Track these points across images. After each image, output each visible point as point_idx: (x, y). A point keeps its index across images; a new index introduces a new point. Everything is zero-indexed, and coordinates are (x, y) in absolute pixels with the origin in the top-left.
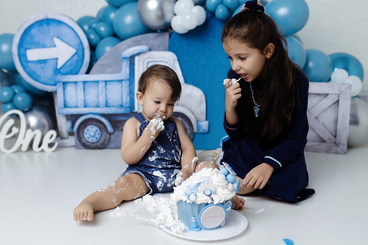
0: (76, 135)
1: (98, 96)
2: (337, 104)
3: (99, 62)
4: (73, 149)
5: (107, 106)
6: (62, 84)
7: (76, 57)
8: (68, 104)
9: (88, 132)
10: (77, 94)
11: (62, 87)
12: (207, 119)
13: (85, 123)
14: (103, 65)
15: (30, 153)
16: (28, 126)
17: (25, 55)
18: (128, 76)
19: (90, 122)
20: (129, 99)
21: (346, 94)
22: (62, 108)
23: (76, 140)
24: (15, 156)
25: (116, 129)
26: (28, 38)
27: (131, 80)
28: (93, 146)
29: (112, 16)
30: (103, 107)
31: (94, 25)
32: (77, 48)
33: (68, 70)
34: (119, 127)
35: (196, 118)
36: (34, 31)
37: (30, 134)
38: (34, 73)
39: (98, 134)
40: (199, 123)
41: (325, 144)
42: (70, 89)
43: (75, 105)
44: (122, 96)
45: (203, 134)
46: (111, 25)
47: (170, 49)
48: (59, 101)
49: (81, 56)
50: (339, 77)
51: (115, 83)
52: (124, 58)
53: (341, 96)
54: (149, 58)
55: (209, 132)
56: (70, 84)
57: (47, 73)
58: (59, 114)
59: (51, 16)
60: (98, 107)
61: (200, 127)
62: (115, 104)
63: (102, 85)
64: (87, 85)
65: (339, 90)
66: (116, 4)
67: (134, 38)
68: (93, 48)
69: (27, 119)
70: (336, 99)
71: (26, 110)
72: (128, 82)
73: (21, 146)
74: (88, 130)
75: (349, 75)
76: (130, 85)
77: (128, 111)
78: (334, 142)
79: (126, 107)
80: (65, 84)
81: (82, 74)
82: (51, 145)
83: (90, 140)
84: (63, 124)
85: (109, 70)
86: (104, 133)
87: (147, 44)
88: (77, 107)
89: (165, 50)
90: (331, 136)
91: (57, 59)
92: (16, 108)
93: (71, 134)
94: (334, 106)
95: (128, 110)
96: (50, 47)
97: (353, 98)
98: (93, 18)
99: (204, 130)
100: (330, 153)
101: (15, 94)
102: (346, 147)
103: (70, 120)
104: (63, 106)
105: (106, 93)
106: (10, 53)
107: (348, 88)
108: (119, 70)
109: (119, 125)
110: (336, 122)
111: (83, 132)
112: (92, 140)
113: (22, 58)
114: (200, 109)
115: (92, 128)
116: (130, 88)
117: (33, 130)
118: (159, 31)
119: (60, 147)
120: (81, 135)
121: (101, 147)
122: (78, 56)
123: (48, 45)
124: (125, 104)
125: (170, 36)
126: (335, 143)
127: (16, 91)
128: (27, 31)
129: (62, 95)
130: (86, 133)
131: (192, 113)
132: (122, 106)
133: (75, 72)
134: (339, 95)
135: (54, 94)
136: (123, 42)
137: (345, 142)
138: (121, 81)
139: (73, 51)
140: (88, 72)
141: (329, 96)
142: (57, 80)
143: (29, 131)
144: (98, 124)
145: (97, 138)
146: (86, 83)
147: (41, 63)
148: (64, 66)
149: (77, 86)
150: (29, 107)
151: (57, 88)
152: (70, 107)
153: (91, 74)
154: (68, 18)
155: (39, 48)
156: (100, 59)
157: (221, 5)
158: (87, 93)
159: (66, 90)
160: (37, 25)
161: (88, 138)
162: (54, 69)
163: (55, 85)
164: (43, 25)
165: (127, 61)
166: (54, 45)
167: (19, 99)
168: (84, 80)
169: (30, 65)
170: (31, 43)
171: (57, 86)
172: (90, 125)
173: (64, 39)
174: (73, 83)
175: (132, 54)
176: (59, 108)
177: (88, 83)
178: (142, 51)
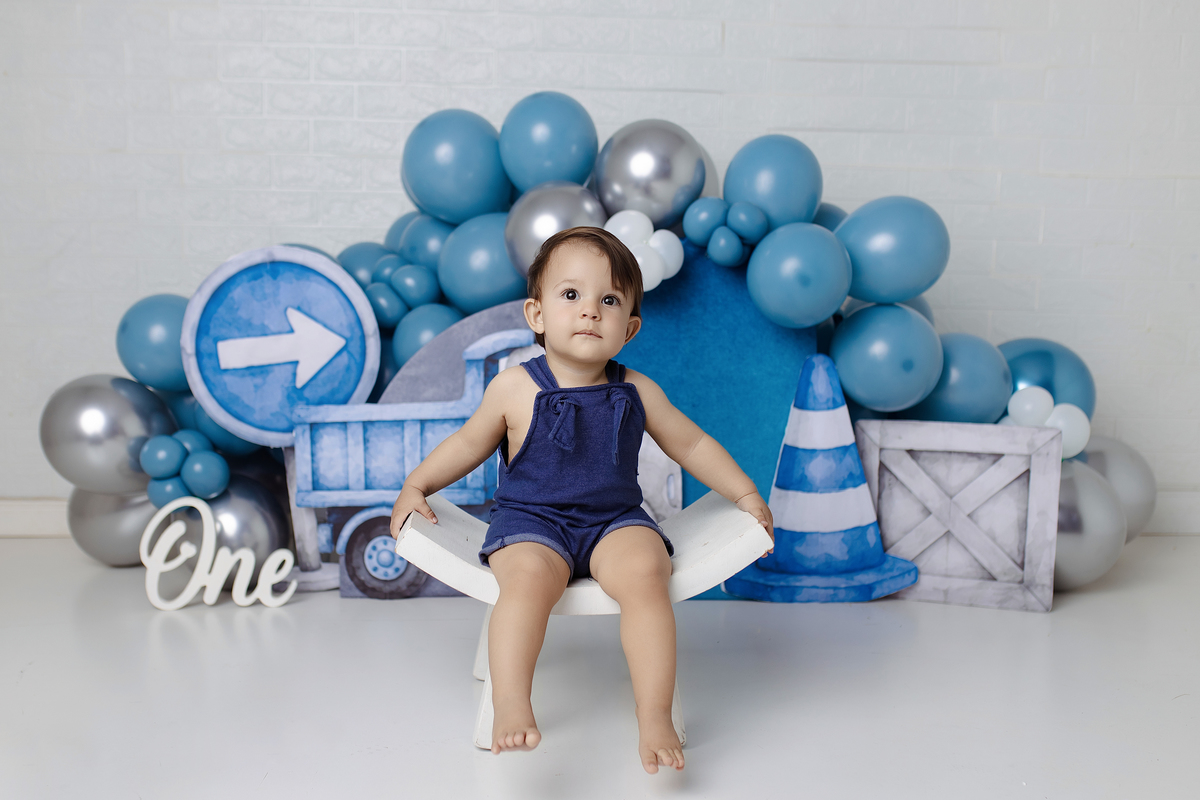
0: (342, 560)
1: (402, 461)
2: (1024, 479)
3: (403, 372)
4: (335, 598)
6: (307, 427)
7: (345, 357)
8: (321, 481)
9: (374, 554)
10: (347, 456)
11: (307, 435)
13: (367, 531)
14: (415, 380)
15: (224, 608)
16: (221, 541)
17: (215, 355)
19: (381, 528)
21: (1048, 454)
22: (307, 491)
23: (341, 573)
24: (185, 618)
26: (221, 310)
28: (387, 588)
29: (434, 245)
31: (387, 272)
32: (347, 334)
33: (323, 391)
36: (238, 293)
37: (226, 560)
38: (236, 399)
41: (994, 583)
42: (329, 441)
43: (342, 483)
46: (433, 271)
48: (299, 473)
49: (358, 357)
50: (1028, 407)
51: (447, 426)
52: (471, 362)
53: (1034, 458)
56: (329, 429)
57: (270, 400)
58: (298, 505)
59: (280, 255)
63: (411, 432)
64: (373, 431)
65: (1030, 445)
67: (496, 309)
68: (387, 331)
69: (216, 520)
70: (1024, 469)
71: (214, 495)
73: (203, 588)
74: (374, 548)
75: (1056, 402)
77: (479, 497)
78: (1019, 579)
79: (476, 489)
80: (314, 427)
81: (358, 403)
82: (278, 589)
83: (379, 574)
84: (309, 532)
85: (430, 392)
88: (347, 488)
90: (1011, 564)
91: (296, 363)
92: (191, 493)
93: (327, 558)
94: (1016, 486)
95: (479, 494)
96: (279, 333)
97: (1066, 461)
100: (1007, 609)
102: (1049, 593)
103: (329, 523)
104: (310, 487)
105: (422, 451)
106: (178, 350)
107: (1052, 439)
108: (456, 394)
110: (1023, 526)
111: (363, 554)
112: (386, 574)
113: (206, 361)
114: (668, 494)
115: (385, 543)
117: (233, 550)
119: (303, 592)
120: (355, 563)
121: (409, 594)
122: (351, 355)
123: (273, 328)
124: (472, 480)
126: (1021, 582)
127: (188, 446)
128: (219, 295)
129: (308, 457)
130: (370, 557)
133: (341, 396)
134: (1029, 457)
135: (287, 455)
136: (467, 320)
137: (1047, 580)
139: (341, 342)
140: (374, 397)
141: (1003, 459)
142: (295, 418)
143: (224, 552)
145: (397, 570)
146: (369, 427)
147: (253, 375)
148: (314, 382)
149: (346, 434)
150: (222, 489)
151: (296, 438)
152: (329, 489)
153: (384, 403)
154: (325, 259)
155: (249, 336)
156: (408, 364)
157: (722, 230)
158: (372, 451)
159: (318, 445)
160: (245, 277)
161: (375, 569)
162: (287, 389)
163: (290, 430)
164: (261, 276)
165: (478, 368)
166: (288, 329)
167: (198, 467)
168: (366, 418)
169: (227, 378)
170: (230, 324)
171: (294, 434)
172: (380, 535)
173: (314, 312)
174: (338, 426)
175: (491, 352)
176: (299, 491)
177: (377, 425)
178: (517, 345)
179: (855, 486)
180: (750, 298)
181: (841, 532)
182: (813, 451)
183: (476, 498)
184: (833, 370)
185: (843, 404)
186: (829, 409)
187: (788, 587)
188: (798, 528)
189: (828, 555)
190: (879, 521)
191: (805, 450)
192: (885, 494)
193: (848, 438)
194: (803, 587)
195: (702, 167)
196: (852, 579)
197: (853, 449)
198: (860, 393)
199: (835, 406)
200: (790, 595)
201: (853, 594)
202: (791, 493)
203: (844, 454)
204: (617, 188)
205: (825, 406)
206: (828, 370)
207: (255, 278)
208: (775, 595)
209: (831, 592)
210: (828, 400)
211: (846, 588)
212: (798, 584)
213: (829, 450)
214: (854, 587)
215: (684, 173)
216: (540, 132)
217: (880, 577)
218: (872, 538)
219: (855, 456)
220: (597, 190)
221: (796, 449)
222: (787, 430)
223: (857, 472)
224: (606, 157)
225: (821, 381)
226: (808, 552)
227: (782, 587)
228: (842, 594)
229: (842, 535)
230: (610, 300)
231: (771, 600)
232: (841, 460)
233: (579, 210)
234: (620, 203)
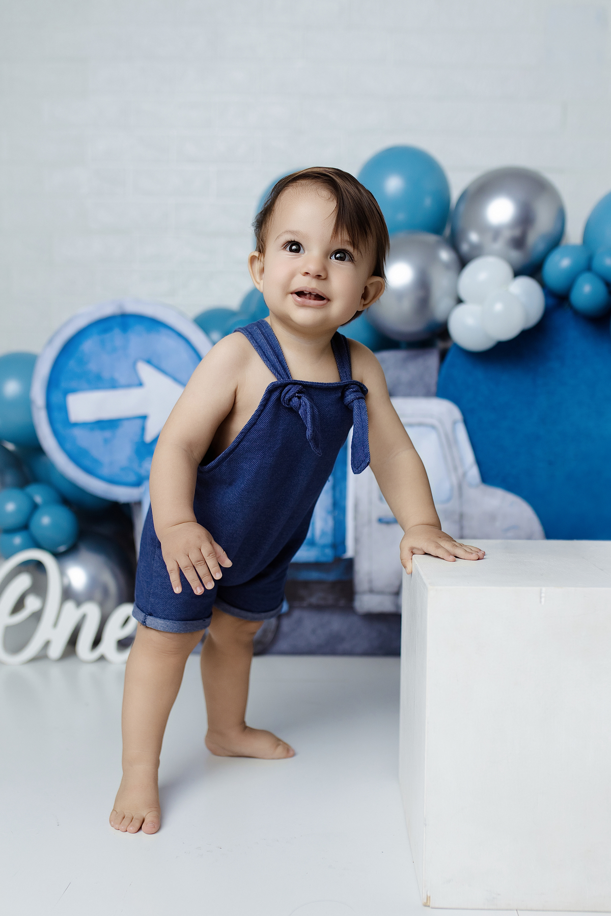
15: (69, 664)
16: (67, 594)
17: (64, 409)
20: (330, 523)
24: (30, 672)
25: (296, 604)
26: (72, 364)
27: (339, 474)
34: (302, 599)
36: (88, 345)
37: (71, 614)
38: (86, 453)
47: (443, 391)
57: (119, 453)
59: (131, 307)
69: (62, 573)
71: (62, 549)
73: (47, 644)
76: (333, 487)
77: (329, 555)
79: (324, 546)
82: (124, 644)
89: (428, 394)
91: (144, 418)
92: (38, 545)
95: (329, 552)
96: (129, 386)
101: (35, 507)
106: (25, 402)
109: (302, 593)
113: (57, 415)
116: (333, 496)
117: (79, 604)
123: (122, 380)
124: (321, 536)
125: (443, 356)
127: (38, 499)
128: (70, 347)
132: (311, 543)
135: (135, 509)
142: (143, 472)
143: (70, 606)
147: (102, 429)
150: (70, 543)
151: (144, 492)
154: (175, 313)
155: (98, 389)
157: (587, 275)
160: (95, 330)
162: (136, 443)
163: (137, 484)
164: (111, 329)
166: (137, 382)
167: (46, 520)
169: (76, 432)
170: (80, 377)
171: (140, 489)
173: (164, 365)
183: (324, 555)
195: (561, 216)
204: (474, 237)
207: (105, 332)
215: (544, 223)
216: (394, 184)
220: (454, 243)
224: (462, 208)
230: (342, 255)
233: (434, 258)
234: (477, 252)
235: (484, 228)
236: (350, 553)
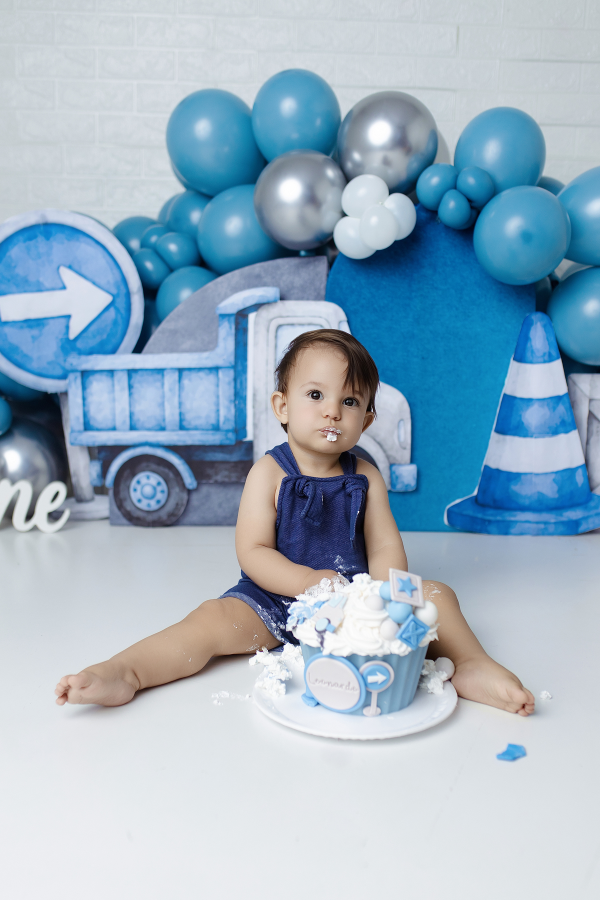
0: (111, 492)
1: (162, 405)
3: (164, 325)
4: (105, 526)
5: (182, 428)
6: (79, 375)
7: (112, 313)
8: (92, 423)
9: (139, 488)
10: (114, 400)
11: (79, 381)
12: (412, 461)
13: (133, 467)
14: (174, 332)
15: (6, 532)
16: (3, 473)
18: (232, 359)
19: (144, 465)
20: (233, 411)
22: (80, 432)
23: (111, 503)
25: (204, 481)
26: (1, 269)
27: (240, 368)
28: (150, 518)
29: (196, 216)
30: (173, 430)
31: (154, 239)
32: (114, 291)
33: (93, 343)
34: (209, 477)
35: (388, 457)
36: (15, 252)
37: (6, 490)
38: (15, 348)
39: (163, 492)
40: (394, 468)
42: (98, 386)
43: (110, 425)
44: (217, 404)
45: (404, 493)
46: (192, 237)
47: (330, 296)
48: (72, 414)
49: (123, 311)
51: (202, 374)
52: (223, 316)
54: (281, 317)
55: (417, 490)
56: (97, 376)
57: (46, 349)
58: (72, 444)
59: (53, 218)
60: (163, 429)
61: (397, 478)
62: (201, 422)
63: (170, 379)
64: (136, 378)
66: (204, 190)
67: (246, 269)
68: (151, 292)
72: (231, 373)
74: (138, 482)
76: (235, 380)
77: (231, 439)
79: (228, 431)
80: (85, 375)
81: (125, 352)
82: (54, 516)
83: (143, 505)
84: (83, 468)
85: (188, 344)
86: (176, 490)
87: (275, 284)
88: (114, 429)
89: (317, 298)
91: (68, 317)
93: (100, 490)
95: (231, 436)
96: (53, 289)
98: (152, 222)
99: (407, 486)
103: (99, 459)
104: (82, 427)
105: (180, 396)
108: (210, 345)
109: (210, 471)
111: (128, 488)
112: (149, 505)
114: (399, 437)
115: (148, 477)
116: (235, 387)
117: (13, 482)
118: (303, 253)
119: (75, 520)
120: (122, 495)
121: (169, 522)
122: (117, 310)
123: (47, 284)
124: (224, 423)
125: (330, 265)
129: (80, 401)
130: (135, 490)
131: (380, 445)
132: (216, 428)
133: (109, 347)
135: (62, 399)
136: (220, 279)
138: (215, 369)
139: (108, 299)
140: (139, 348)
142: (68, 366)
143: (5, 483)
144: (161, 469)
145: (158, 502)
146: (134, 375)
147: (30, 327)
148: (85, 335)
149: (113, 381)
150: (5, 429)
151: (69, 384)
152: (98, 430)
153: (147, 353)
154: (93, 222)
155: (25, 291)
156: (168, 318)
157: (453, 192)
158: (136, 396)
159: (88, 391)
160: (21, 238)
161: (139, 501)
162: (61, 340)
163: (64, 377)
164: (35, 237)
165: (229, 322)
166: (61, 285)
168: (130, 367)
169: (7, 330)
170: (9, 281)
171: (67, 381)
172: (143, 470)
173: (84, 271)
174: (105, 373)
175: (241, 307)
176: (72, 431)
177: (140, 373)
178: (265, 301)
179: (567, 432)
180: (476, 260)
181: (552, 473)
182: (530, 400)
183: (227, 439)
184: (549, 327)
185: (558, 358)
186: (545, 362)
187: (503, 521)
188: (514, 469)
189: (540, 493)
190: (587, 464)
191: (522, 399)
192: (592, 441)
193: (562, 390)
194: (516, 522)
195: (435, 137)
196: (561, 515)
197: (566, 399)
198: (575, 348)
199: (550, 359)
200: (505, 529)
201: (561, 528)
202: (508, 438)
203: (558, 403)
204: (356, 156)
205: (542, 360)
206: (545, 326)
207: (30, 239)
208: (492, 528)
209: (542, 526)
210: (544, 354)
211: (555, 523)
212: (513, 519)
213: (544, 399)
214: (563, 523)
216: (288, 106)
217: (586, 514)
218: (580, 479)
219: (568, 405)
220: (339, 161)
221: (515, 398)
222: (507, 381)
223: (568, 419)
224: (347, 128)
225: (538, 338)
226: (525, 491)
227: (498, 521)
228: (551, 528)
229: (553, 476)
230: (350, 401)
231: (488, 532)
232: (554, 409)
233: (321, 175)
234: (359, 170)
235: (366, 149)
236: (249, 437)
